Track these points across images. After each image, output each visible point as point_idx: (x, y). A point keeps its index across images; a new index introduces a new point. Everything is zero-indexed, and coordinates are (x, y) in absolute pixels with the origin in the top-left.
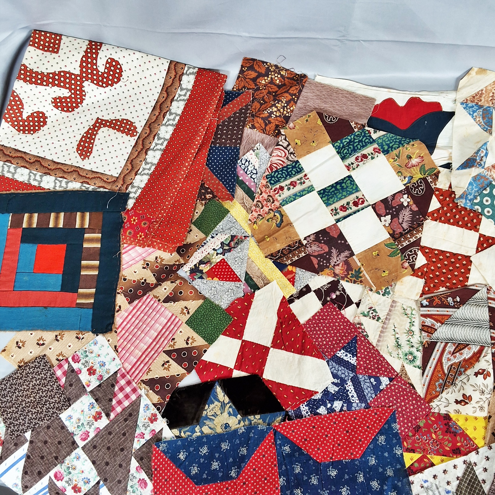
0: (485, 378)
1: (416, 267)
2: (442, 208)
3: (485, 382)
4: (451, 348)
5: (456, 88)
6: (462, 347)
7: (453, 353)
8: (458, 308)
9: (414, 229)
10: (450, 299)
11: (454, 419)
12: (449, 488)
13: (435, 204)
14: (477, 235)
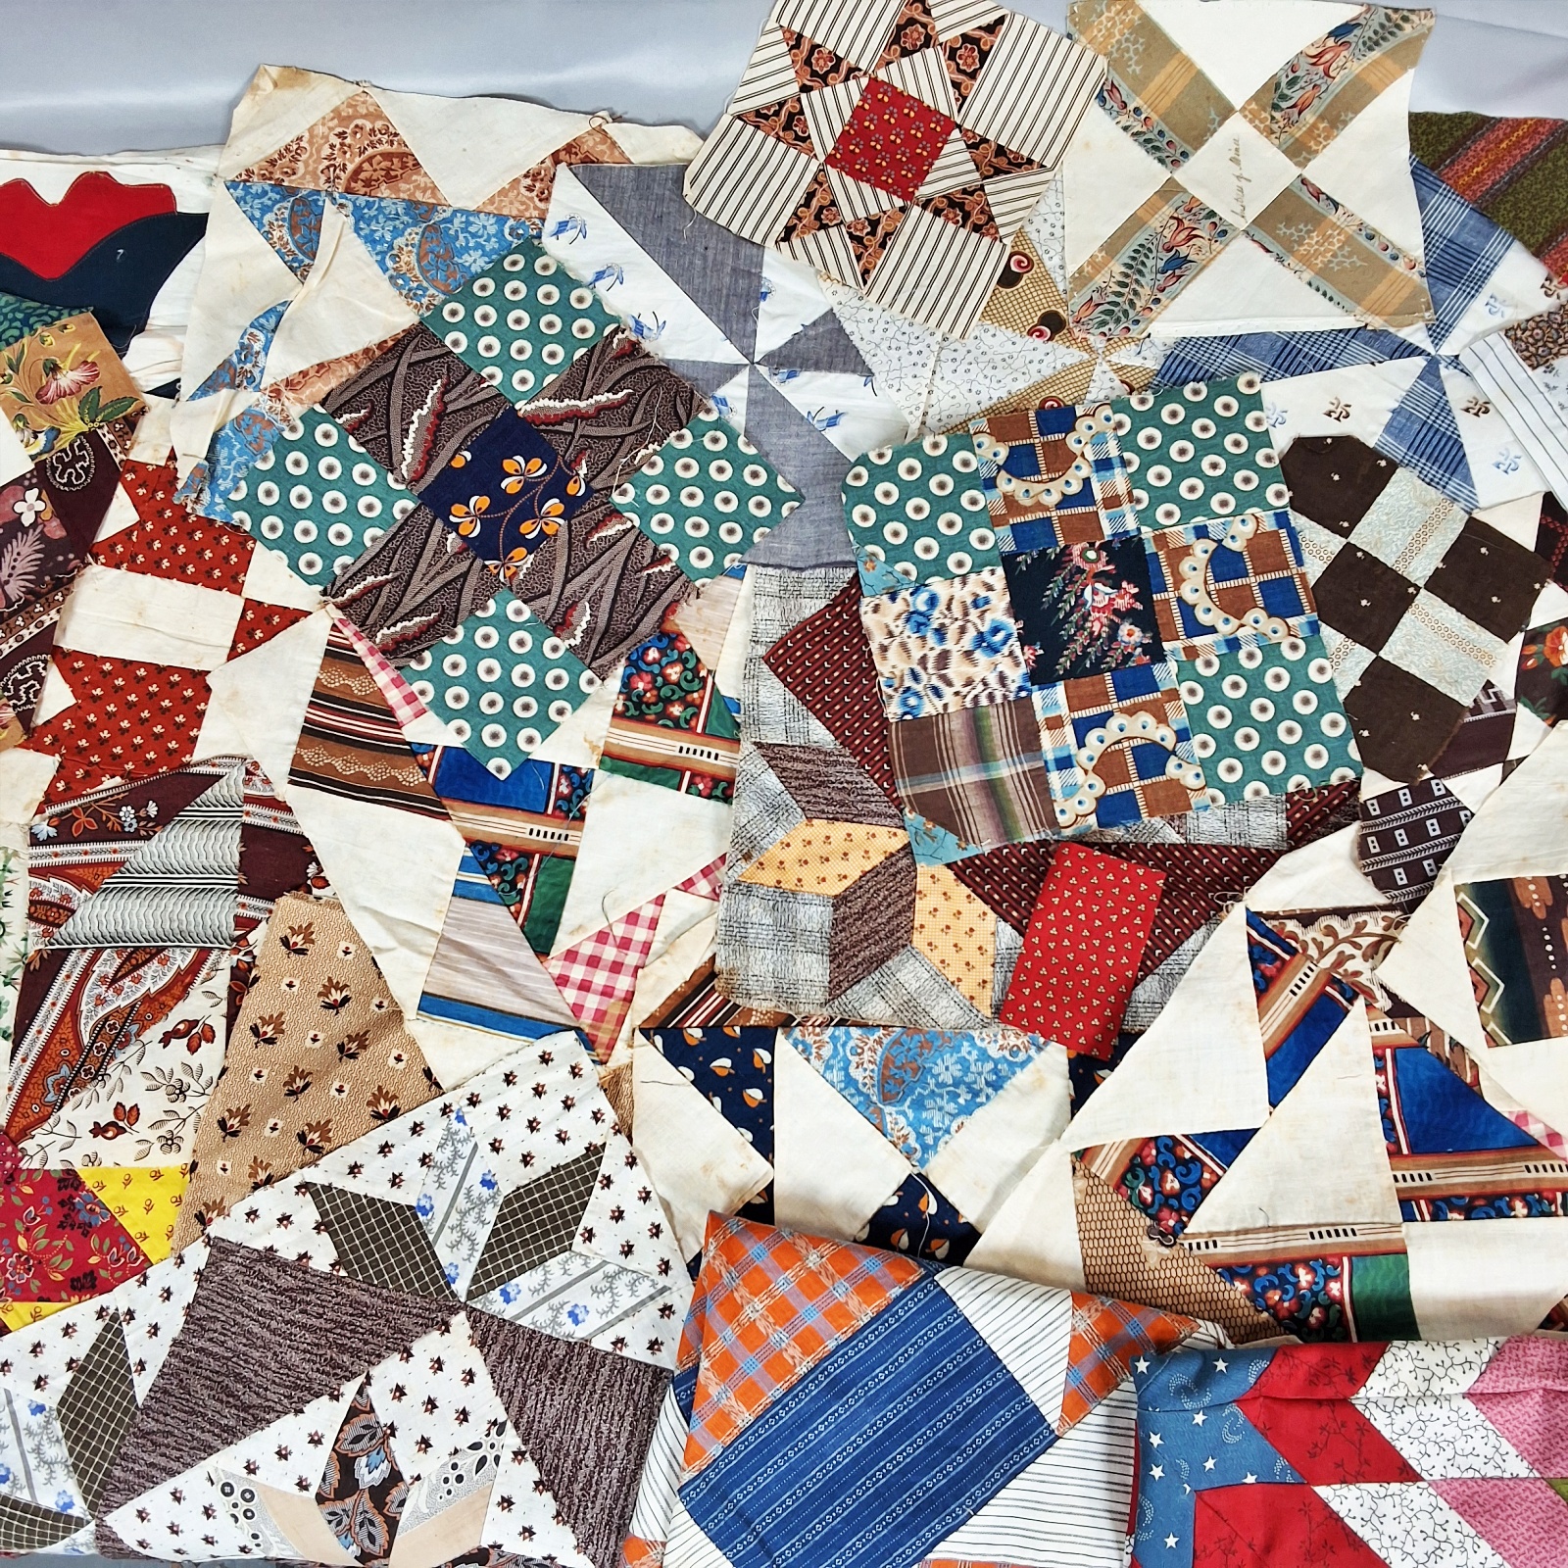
0: (193, 1049)
1: (40, 719)
2: (141, 524)
3: (194, 1060)
4: (107, 965)
6: (141, 957)
7: (114, 980)
8: (148, 838)
9: (38, 596)
10: (127, 813)
11: (89, 1185)
12: (40, 1397)
13: (121, 514)
14: (238, 603)
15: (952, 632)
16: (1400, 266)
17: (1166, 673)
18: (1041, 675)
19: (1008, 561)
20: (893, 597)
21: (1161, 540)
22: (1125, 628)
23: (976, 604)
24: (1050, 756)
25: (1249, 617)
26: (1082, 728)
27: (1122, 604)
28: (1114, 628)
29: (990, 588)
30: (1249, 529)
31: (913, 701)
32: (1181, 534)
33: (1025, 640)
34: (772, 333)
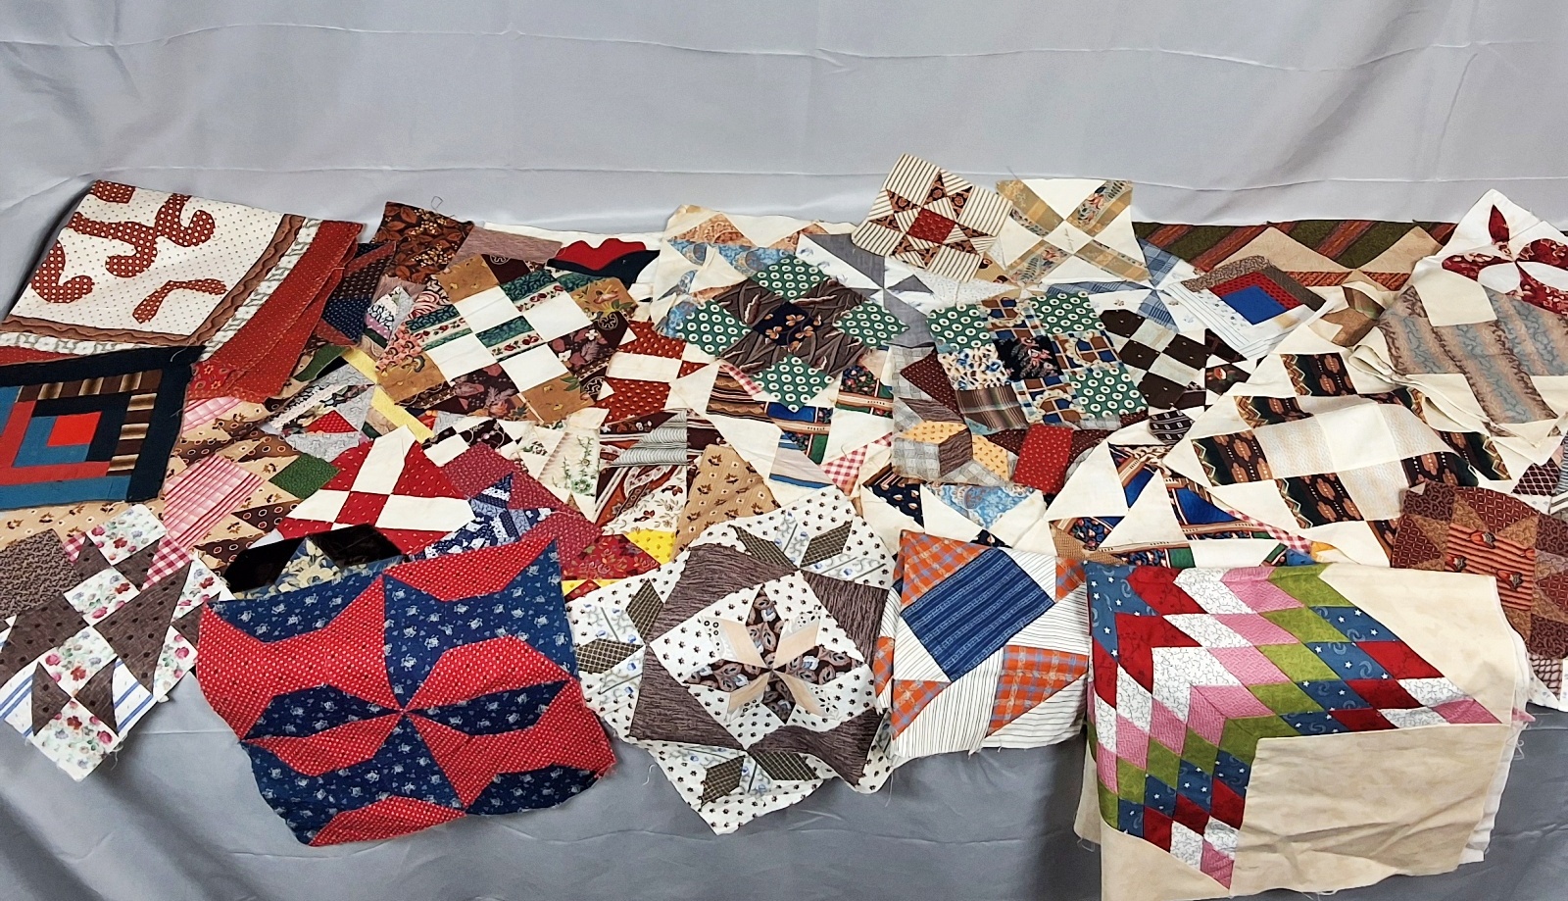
0: (674, 495)
1: (600, 398)
2: (638, 340)
3: (675, 498)
4: (635, 471)
5: (664, 229)
6: (649, 469)
7: (638, 476)
8: (649, 432)
9: (599, 359)
10: (639, 425)
11: (632, 541)
12: (617, 607)
13: (629, 336)
14: (680, 362)
15: (976, 365)
16: (1136, 265)
17: (1065, 378)
18: (1015, 377)
19: (996, 342)
20: (951, 354)
21: (1056, 337)
22: (1046, 364)
23: (984, 356)
24: (1021, 403)
25: (1095, 362)
26: (1033, 396)
27: (1044, 356)
28: (1041, 365)
29: (989, 351)
30: (1091, 335)
31: (963, 385)
32: (1064, 336)
33: (1005, 367)
34: (890, 280)
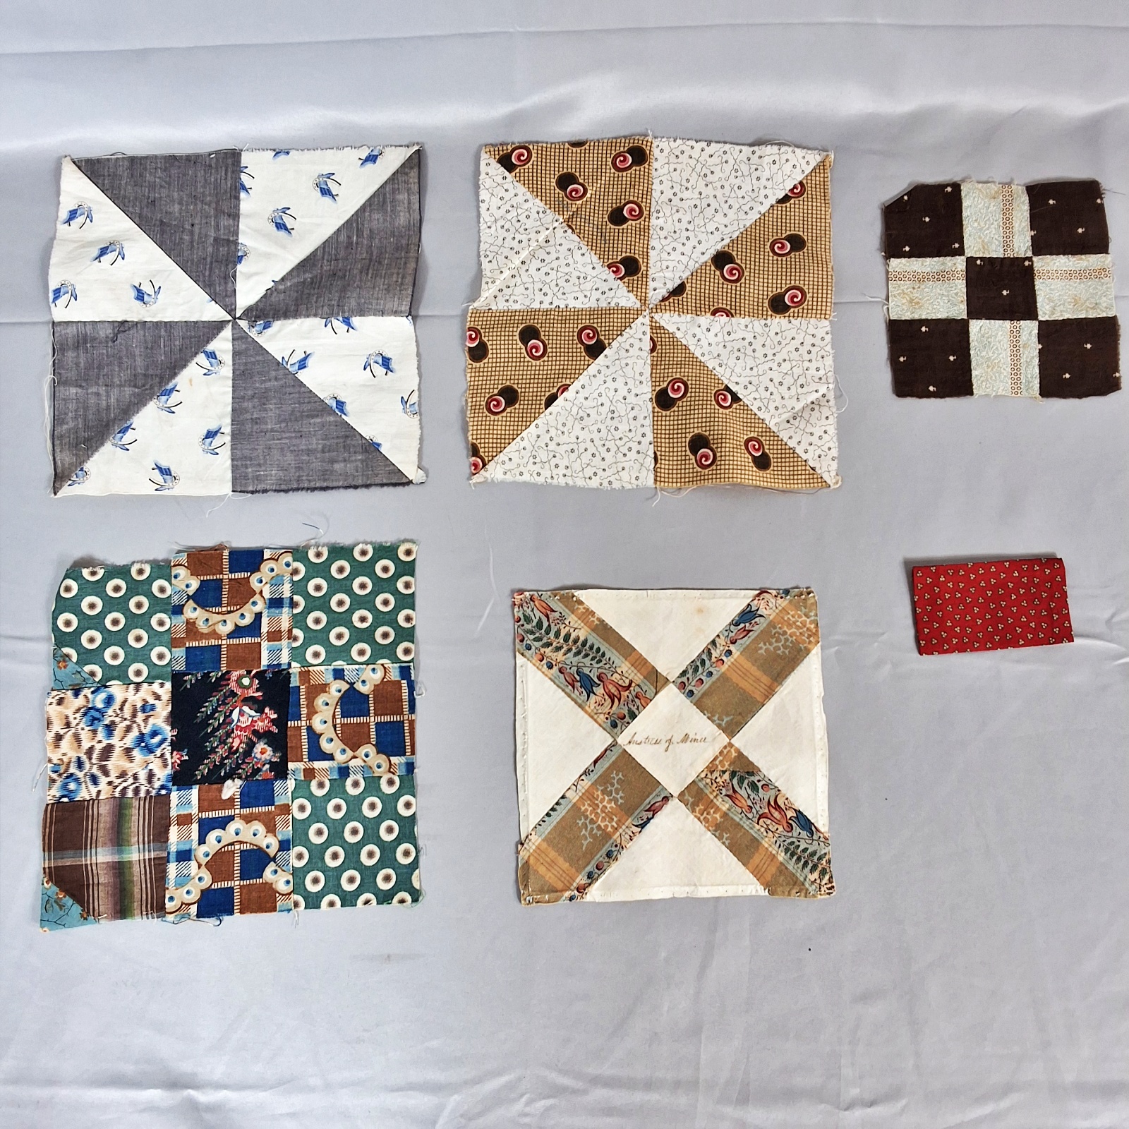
15: (119, 731)
17: (285, 790)
18: (182, 778)
19: (177, 678)
20: (76, 695)
21: (305, 675)
22: (260, 746)
23: (144, 709)
24: (173, 849)
25: (362, 751)
26: (206, 827)
27: (261, 726)
28: (251, 746)
29: (158, 697)
30: (378, 676)
31: (72, 786)
32: (323, 673)
33: (175, 746)
